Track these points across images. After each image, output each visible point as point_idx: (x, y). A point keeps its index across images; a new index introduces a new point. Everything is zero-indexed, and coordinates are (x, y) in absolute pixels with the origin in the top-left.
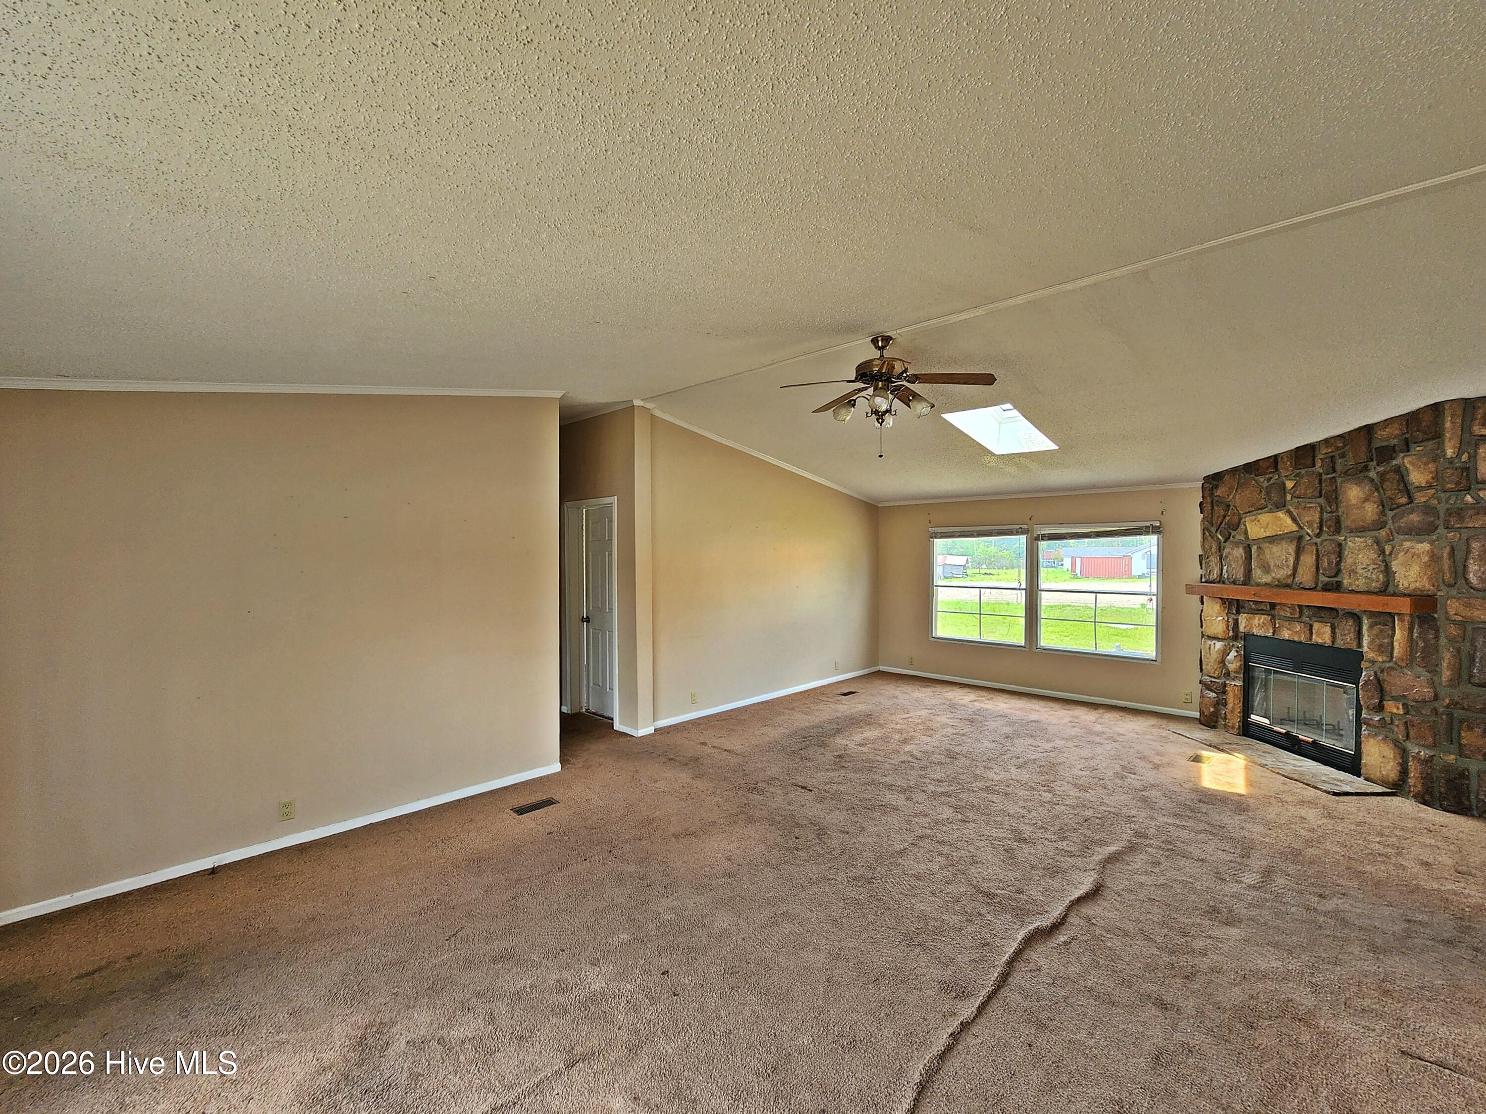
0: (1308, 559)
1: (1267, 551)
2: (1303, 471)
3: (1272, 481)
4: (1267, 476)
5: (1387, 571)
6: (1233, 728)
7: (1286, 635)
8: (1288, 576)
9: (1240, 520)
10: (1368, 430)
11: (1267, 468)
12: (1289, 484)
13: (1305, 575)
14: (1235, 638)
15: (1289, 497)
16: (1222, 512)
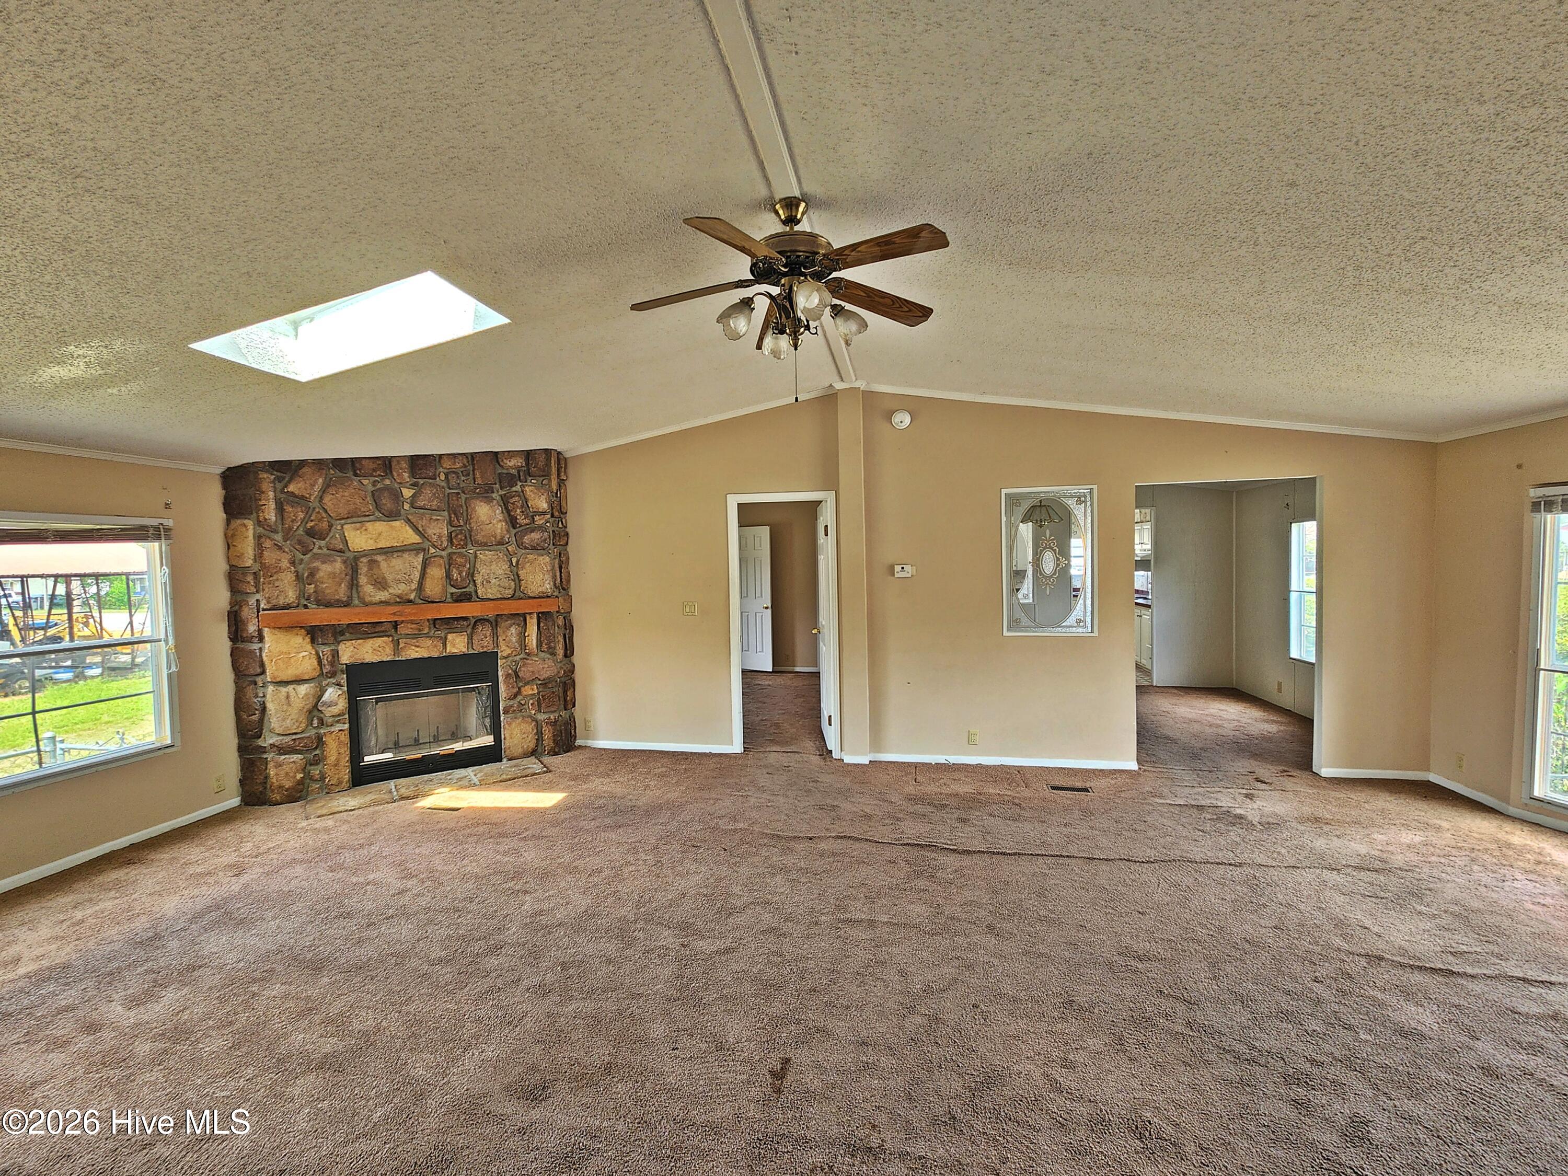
0: (436, 572)
1: (383, 565)
2: (421, 481)
3: (379, 486)
4: (373, 479)
5: (518, 579)
6: (340, 783)
7: (413, 653)
8: (412, 591)
9: (331, 526)
10: (495, 456)
11: (374, 470)
12: (407, 493)
13: (434, 587)
14: (333, 674)
15: (407, 506)
16: (301, 515)
